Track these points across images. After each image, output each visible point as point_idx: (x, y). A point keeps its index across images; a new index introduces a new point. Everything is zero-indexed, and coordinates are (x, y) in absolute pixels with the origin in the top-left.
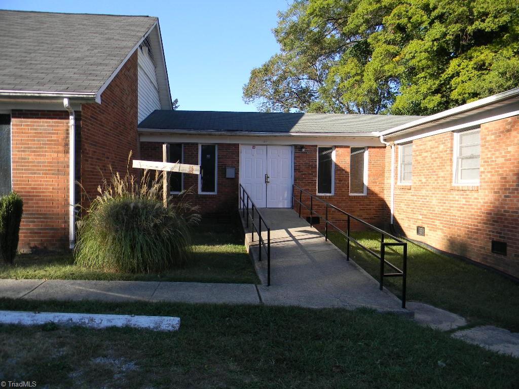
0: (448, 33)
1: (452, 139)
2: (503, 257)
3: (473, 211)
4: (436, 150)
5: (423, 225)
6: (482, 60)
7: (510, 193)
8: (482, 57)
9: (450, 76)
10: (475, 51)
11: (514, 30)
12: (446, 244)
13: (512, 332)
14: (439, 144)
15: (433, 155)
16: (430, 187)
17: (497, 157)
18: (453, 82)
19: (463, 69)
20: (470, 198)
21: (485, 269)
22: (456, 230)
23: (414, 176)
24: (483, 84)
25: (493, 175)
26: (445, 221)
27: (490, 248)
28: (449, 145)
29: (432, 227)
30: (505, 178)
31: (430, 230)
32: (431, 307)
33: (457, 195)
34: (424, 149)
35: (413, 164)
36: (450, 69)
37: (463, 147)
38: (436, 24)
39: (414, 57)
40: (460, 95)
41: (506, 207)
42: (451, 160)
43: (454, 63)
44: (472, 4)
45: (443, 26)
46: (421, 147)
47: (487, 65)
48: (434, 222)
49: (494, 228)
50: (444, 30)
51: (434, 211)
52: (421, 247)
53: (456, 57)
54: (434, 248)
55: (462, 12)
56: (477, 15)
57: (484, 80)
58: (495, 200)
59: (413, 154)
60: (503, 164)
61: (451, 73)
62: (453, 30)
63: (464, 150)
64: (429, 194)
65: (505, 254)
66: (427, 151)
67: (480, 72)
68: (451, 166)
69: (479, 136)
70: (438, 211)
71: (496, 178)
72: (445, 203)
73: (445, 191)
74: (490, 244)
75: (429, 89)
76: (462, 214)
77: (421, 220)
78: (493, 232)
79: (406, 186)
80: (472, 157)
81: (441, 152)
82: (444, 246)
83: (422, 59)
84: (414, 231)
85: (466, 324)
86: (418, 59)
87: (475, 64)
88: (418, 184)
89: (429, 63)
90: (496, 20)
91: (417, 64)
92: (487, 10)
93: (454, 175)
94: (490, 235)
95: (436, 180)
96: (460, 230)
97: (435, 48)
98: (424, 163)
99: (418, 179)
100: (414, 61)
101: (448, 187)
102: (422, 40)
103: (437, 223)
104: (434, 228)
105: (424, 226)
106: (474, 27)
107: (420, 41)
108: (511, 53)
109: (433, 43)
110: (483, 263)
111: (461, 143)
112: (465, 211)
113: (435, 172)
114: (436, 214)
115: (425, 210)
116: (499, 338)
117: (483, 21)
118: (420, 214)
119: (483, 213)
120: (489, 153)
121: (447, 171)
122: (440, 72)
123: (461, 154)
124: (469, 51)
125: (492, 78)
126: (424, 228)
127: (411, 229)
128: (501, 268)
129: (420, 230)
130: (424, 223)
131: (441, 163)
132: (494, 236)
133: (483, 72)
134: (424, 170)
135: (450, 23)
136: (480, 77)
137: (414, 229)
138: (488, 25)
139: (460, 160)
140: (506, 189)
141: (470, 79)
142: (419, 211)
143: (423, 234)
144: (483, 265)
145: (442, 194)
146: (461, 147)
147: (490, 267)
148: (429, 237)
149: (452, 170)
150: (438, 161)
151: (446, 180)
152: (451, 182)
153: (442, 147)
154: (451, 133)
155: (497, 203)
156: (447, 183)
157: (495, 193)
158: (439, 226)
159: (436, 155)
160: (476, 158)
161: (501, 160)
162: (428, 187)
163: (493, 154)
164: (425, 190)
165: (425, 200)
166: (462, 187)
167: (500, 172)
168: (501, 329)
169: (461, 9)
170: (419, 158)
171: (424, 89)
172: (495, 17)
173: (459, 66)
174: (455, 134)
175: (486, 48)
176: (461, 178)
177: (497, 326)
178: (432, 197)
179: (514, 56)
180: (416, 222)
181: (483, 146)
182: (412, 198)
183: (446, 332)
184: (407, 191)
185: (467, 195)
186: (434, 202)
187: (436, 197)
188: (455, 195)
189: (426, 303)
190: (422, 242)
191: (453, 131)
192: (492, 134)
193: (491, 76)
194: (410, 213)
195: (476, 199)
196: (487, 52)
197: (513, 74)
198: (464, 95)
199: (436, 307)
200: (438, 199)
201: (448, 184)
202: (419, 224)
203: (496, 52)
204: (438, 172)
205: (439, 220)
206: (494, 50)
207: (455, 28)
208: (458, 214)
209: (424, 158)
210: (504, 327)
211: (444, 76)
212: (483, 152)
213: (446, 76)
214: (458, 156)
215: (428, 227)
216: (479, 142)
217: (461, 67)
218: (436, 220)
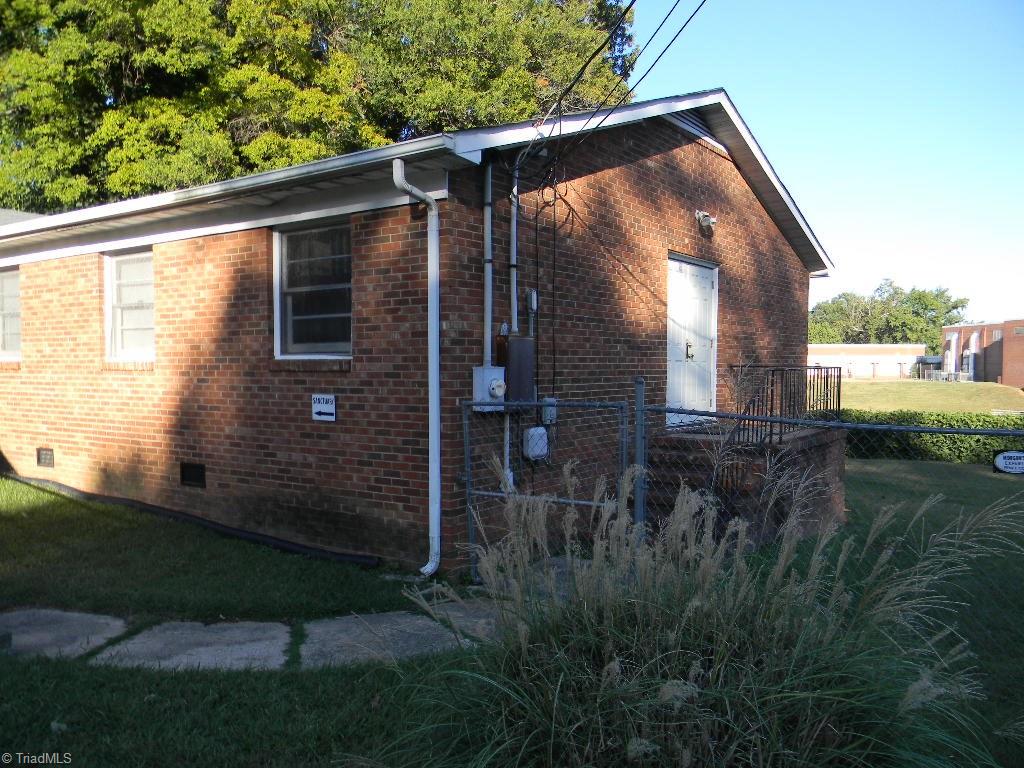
0: (97, 56)
1: (101, 268)
2: (199, 491)
3: (145, 409)
4: (71, 288)
5: (50, 444)
6: (163, 126)
7: (206, 374)
8: (163, 119)
9: (104, 143)
10: (151, 104)
11: (216, 84)
12: (98, 478)
13: (207, 624)
14: (75, 277)
15: (64, 299)
16: (60, 364)
17: (184, 309)
18: (109, 156)
19: (130, 134)
20: (140, 386)
21: (170, 517)
22: (116, 449)
23: (24, 340)
24: (166, 170)
25: (177, 342)
26: (94, 433)
27: (179, 477)
28: (96, 280)
29: (69, 448)
30: (198, 347)
31: (65, 454)
32: (57, 612)
33: (117, 379)
34: (46, 285)
35: (22, 315)
36: (104, 129)
37: (124, 286)
38: (71, 30)
39: (24, 87)
40: (124, 184)
41: (202, 399)
42: (101, 309)
43: (111, 119)
44: (140, 12)
45: (85, 38)
46: (40, 281)
47: (172, 135)
48: (73, 437)
49: (183, 440)
50: (88, 47)
51: (71, 413)
52: (44, 490)
53: (116, 108)
54: (76, 490)
55: (120, 21)
56: (151, 37)
57: (169, 163)
58: (184, 387)
59: (22, 293)
60: (193, 321)
61: (107, 139)
62: (106, 52)
63: (125, 291)
64: (60, 378)
65: (203, 486)
66: (50, 291)
67: (161, 147)
68: (102, 321)
69: (150, 267)
70: (80, 414)
71: (182, 347)
72: (93, 397)
73: (91, 373)
74: (178, 470)
75: (63, 161)
76: (126, 417)
77: (43, 434)
78: (182, 447)
79: (8, 364)
80: (140, 307)
81: (81, 293)
82: (94, 484)
83: (41, 96)
84: (31, 458)
85: (125, 630)
86: (34, 94)
87: (152, 129)
88: (36, 357)
89: (61, 107)
90: (185, 56)
91: (32, 102)
92: (169, 34)
93: (108, 341)
94: (177, 453)
95: (72, 350)
96: (123, 448)
97: (70, 80)
98: (46, 314)
99: (35, 349)
100: (24, 94)
101: (97, 364)
102: (42, 54)
103: (79, 437)
104: (73, 450)
105: (52, 445)
106: (145, 57)
107: (36, 56)
108: (212, 123)
109: (66, 69)
110: (167, 507)
111: (119, 277)
112: (132, 411)
113: (69, 333)
114: (75, 419)
115: (53, 412)
116: (183, 641)
117: (163, 51)
118: (43, 423)
119: (164, 413)
120: (170, 301)
121: (95, 332)
122: (86, 131)
123: (119, 299)
124: (139, 102)
125: (182, 161)
126: (52, 450)
127: (24, 454)
128: (198, 512)
129: (44, 456)
130: (51, 441)
131: (81, 316)
132: (184, 454)
133: (167, 147)
134: (45, 329)
135: (99, 36)
136: (162, 156)
137: (31, 455)
138: (172, 61)
139: (119, 311)
140: (199, 367)
141: (143, 157)
142: (39, 417)
143: (51, 464)
144: (167, 510)
145: (86, 379)
146: (119, 287)
147: (179, 512)
148: (63, 467)
149: (103, 331)
150: (75, 313)
151: (91, 350)
152: (102, 355)
153: (81, 283)
154: (99, 257)
155: (186, 393)
156: (95, 356)
157: (183, 374)
158: (84, 444)
159: (70, 299)
160: (148, 308)
161: (190, 315)
162: (55, 365)
163: (176, 303)
164: (50, 371)
165: (52, 393)
166: (124, 364)
167: (190, 337)
168: (188, 624)
169: (119, 15)
170: (34, 303)
171: (50, 159)
172: (184, 50)
173: (121, 126)
174: (106, 258)
175: (170, 104)
176: (123, 347)
177: (183, 621)
178: (65, 384)
179: (218, 130)
180: (35, 439)
181: (158, 286)
182: (24, 389)
183: (81, 657)
184: (12, 374)
185: (134, 379)
186: (72, 394)
187: (74, 384)
188: (111, 380)
189: (46, 606)
190: (48, 481)
191: (103, 253)
192: (173, 265)
193: (182, 157)
194: (21, 421)
195: (151, 386)
196: (171, 111)
197: (217, 163)
198: (133, 187)
199: (65, 610)
200: (79, 390)
201: (97, 359)
202: (41, 442)
203: (187, 115)
204: (77, 333)
205: (82, 432)
206: (185, 111)
207: (109, 49)
208: (119, 417)
209: (47, 304)
210: (195, 619)
211: (92, 141)
212: (159, 298)
213: (97, 142)
214: (115, 302)
215: (60, 447)
216: (152, 278)
217: (126, 130)
218: (77, 431)
